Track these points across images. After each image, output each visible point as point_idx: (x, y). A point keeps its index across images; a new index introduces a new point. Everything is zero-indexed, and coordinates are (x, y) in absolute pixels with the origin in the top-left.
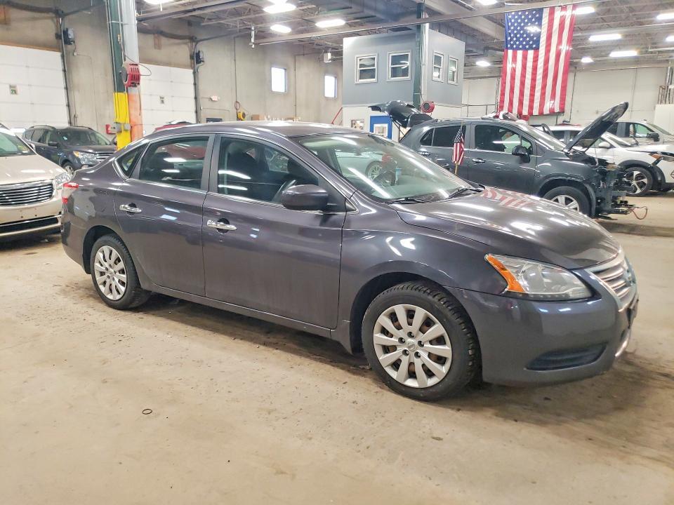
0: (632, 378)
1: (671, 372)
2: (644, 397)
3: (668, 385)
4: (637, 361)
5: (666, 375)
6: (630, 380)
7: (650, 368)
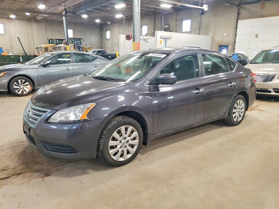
0: (30, 165)
1: (18, 178)
2: (19, 159)
3: (14, 170)
4: (37, 174)
5: (19, 174)
6: (30, 163)
7: (28, 174)
